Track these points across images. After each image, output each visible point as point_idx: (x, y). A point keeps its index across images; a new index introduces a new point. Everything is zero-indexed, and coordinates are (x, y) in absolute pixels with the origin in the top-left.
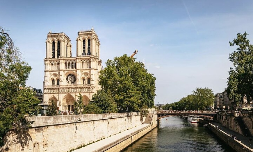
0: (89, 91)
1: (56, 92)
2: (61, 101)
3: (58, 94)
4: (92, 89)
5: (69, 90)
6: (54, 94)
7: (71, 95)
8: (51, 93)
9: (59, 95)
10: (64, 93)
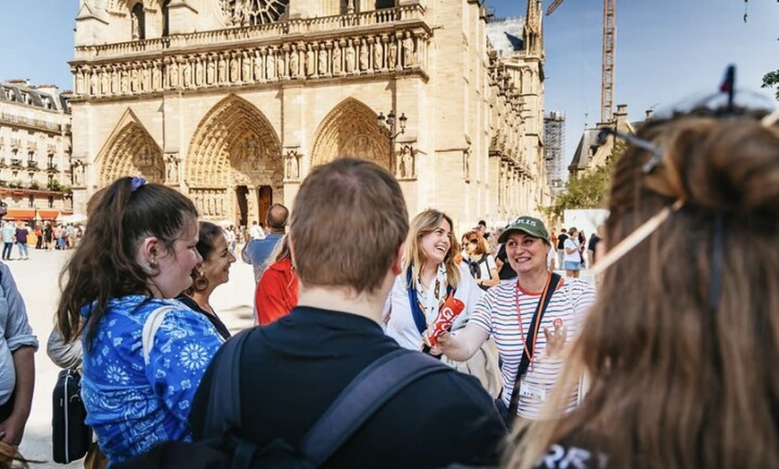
0: (386, 61)
1: (147, 89)
2: (182, 155)
3: (158, 103)
4: (408, 43)
5: (235, 64)
6: (134, 105)
7: (248, 110)
8: (113, 100)
9: (166, 108)
10: (200, 92)
